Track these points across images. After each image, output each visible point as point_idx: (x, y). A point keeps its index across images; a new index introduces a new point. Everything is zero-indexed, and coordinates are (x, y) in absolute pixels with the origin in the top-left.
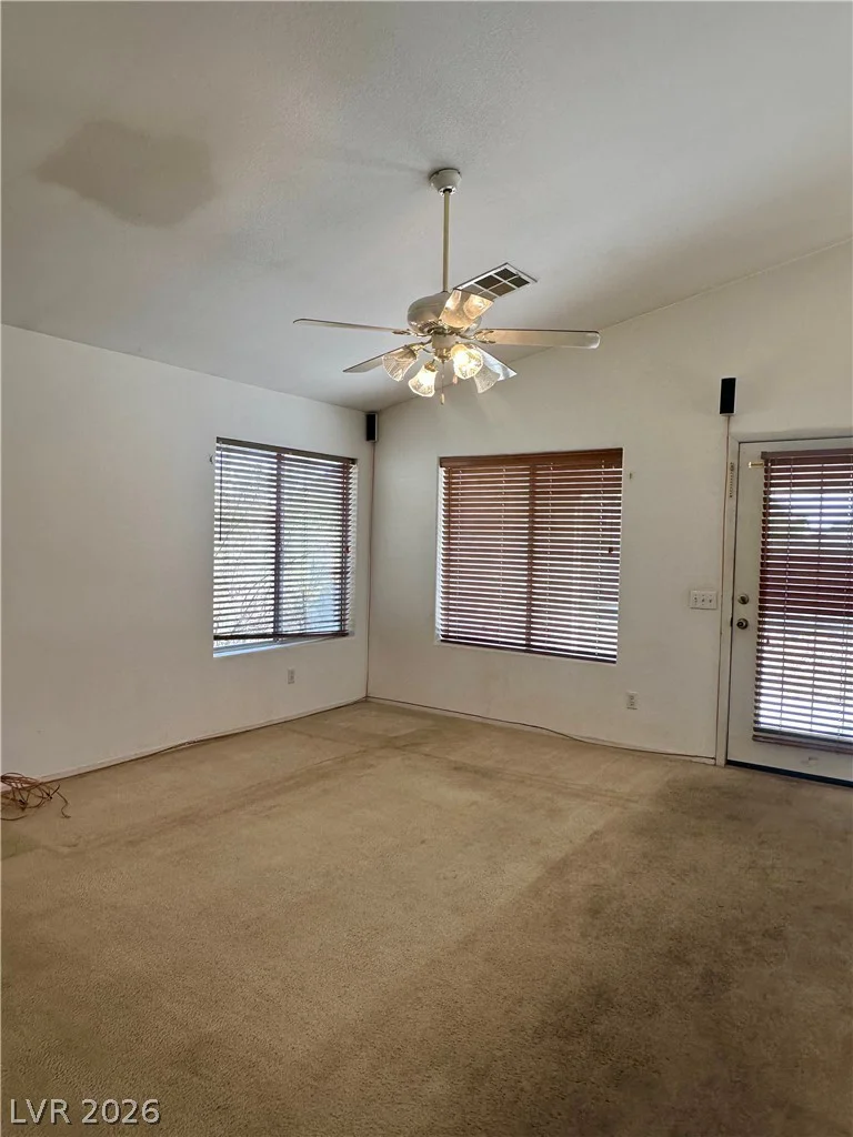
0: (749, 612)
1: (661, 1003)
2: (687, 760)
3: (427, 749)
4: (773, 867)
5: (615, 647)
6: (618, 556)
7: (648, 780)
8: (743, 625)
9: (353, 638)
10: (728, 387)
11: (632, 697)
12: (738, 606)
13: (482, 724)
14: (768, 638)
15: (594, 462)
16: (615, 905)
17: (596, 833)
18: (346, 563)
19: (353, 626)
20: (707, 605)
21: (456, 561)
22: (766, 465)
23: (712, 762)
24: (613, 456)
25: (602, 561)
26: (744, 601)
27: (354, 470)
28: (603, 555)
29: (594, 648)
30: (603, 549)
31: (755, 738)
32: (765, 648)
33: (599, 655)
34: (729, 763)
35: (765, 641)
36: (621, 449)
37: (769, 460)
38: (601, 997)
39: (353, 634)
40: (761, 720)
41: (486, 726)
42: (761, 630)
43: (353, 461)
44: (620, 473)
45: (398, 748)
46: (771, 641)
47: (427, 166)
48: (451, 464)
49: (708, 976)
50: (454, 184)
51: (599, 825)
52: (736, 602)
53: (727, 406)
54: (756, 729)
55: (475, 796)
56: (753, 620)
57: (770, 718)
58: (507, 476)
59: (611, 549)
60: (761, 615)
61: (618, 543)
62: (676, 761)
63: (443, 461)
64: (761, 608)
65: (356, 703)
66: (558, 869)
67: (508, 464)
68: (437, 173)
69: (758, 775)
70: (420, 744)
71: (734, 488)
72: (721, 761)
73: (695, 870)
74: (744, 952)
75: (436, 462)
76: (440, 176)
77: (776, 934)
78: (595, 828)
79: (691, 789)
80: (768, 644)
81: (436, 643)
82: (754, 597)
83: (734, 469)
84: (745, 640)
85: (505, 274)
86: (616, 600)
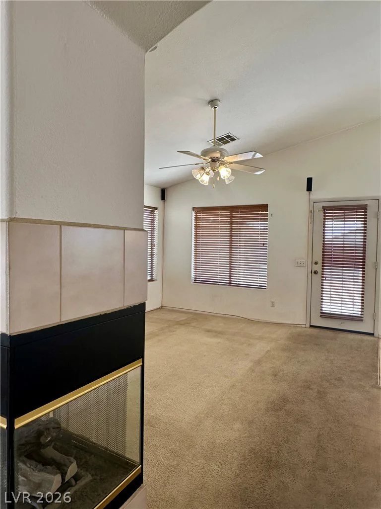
0: (318, 268)
1: (306, 400)
2: (295, 326)
3: (193, 324)
4: (334, 359)
5: (266, 283)
6: (266, 246)
7: (282, 333)
8: (316, 273)
9: (156, 282)
10: (310, 181)
11: (273, 302)
12: (314, 265)
13: (212, 315)
14: (326, 277)
15: (257, 210)
16: (281, 373)
17: (268, 351)
18: (153, 251)
19: (156, 277)
20: (302, 265)
21: (199, 249)
22: (324, 211)
23: (305, 326)
24: (265, 207)
25: (260, 249)
26: (316, 263)
27: (156, 212)
28: (260, 246)
29: (257, 283)
30: (260, 244)
31: (321, 316)
32: (324, 281)
33: (260, 286)
34: (311, 326)
35: (324, 279)
36: (268, 205)
37: (325, 209)
38: (284, 400)
39: (156, 280)
40: (323, 309)
41: (214, 316)
42: (323, 274)
43: (156, 209)
44: (267, 214)
45: (182, 325)
46: (327, 279)
47: (209, 98)
48: (198, 210)
49: (319, 392)
50: (218, 106)
51: (269, 348)
52: (313, 264)
53: (309, 188)
54: (321, 313)
55: (219, 340)
56: (319, 271)
57: (327, 308)
58: (221, 215)
59: (264, 244)
60: (323, 269)
61: (267, 241)
62: (290, 326)
63: (194, 209)
64: (323, 266)
65: (158, 308)
66: (259, 362)
67: (221, 210)
68: (212, 101)
69: (322, 330)
70: (190, 323)
71: (312, 221)
72: (308, 325)
73: (307, 361)
74: (330, 385)
75: (191, 209)
76: (213, 102)
77: (340, 379)
78: (267, 349)
79: (299, 336)
80: (325, 280)
81: (192, 283)
82: (320, 262)
83: (312, 212)
84: (317, 278)
85: (228, 137)
86: (266, 264)
